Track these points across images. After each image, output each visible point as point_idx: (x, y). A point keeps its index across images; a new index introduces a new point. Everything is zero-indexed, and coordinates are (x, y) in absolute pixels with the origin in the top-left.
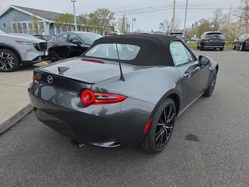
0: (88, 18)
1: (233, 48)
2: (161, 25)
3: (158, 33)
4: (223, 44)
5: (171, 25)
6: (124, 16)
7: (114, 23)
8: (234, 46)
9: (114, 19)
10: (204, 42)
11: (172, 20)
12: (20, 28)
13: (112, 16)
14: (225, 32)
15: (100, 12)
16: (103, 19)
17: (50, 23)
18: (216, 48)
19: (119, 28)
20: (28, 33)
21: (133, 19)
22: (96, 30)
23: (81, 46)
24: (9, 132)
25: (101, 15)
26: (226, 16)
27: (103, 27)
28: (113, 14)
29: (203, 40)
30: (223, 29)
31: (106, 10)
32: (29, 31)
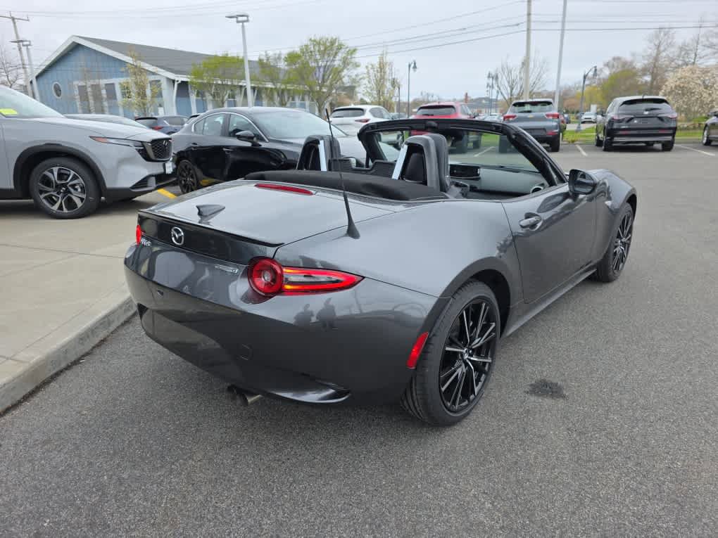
0: (282, 65)
1: (704, 141)
2: (491, 79)
3: (484, 102)
4: (671, 132)
5: (521, 79)
6: (381, 58)
7: (354, 77)
8: (708, 137)
9: (357, 66)
10: (615, 126)
11: (523, 64)
12: (98, 97)
13: (349, 57)
14: (683, 94)
15: (317, 48)
16: (325, 66)
17: (180, 82)
18: (652, 145)
19: (368, 92)
20: (121, 110)
21: (410, 66)
22: (306, 98)
23: (260, 145)
24: (76, 369)
25: (318, 57)
26: (687, 48)
27: (324, 90)
28: (352, 53)
29: (612, 121)
30: (676, 87)
31: (333, 43)
32: (124, 107)
